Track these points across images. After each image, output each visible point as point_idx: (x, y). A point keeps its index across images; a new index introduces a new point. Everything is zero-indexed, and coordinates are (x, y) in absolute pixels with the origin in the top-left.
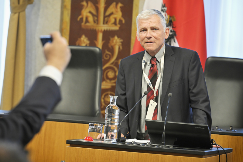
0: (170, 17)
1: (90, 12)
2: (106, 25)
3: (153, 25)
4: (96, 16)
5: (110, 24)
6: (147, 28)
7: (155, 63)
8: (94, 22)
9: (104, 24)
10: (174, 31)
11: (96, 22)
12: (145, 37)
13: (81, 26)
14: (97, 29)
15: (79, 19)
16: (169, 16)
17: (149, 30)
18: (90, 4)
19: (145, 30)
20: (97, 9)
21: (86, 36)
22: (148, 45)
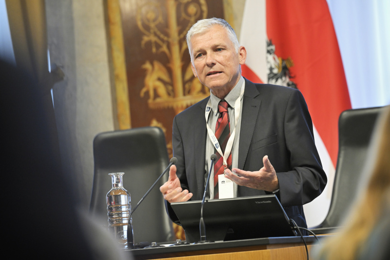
0: (283, 60)
1: (160, 79)
2: (188, 97)
3: (216, 42)
4: (170, 84)
5: (195, 93)
6: (205, 49)
7: (226, 110)
8: (169, 94)
9: (184, 95)
10: (293, 84)
11: (172, 93)
12: (205, 65)
13: (147, 104)
14: (175, 105)
15: (142, 94)
16: (280, 59)
17: (209, 52)
18: (157, 65)
19: (202, 53)
20: (170, 72)
21: (158, 121)
22: (211, 78)
